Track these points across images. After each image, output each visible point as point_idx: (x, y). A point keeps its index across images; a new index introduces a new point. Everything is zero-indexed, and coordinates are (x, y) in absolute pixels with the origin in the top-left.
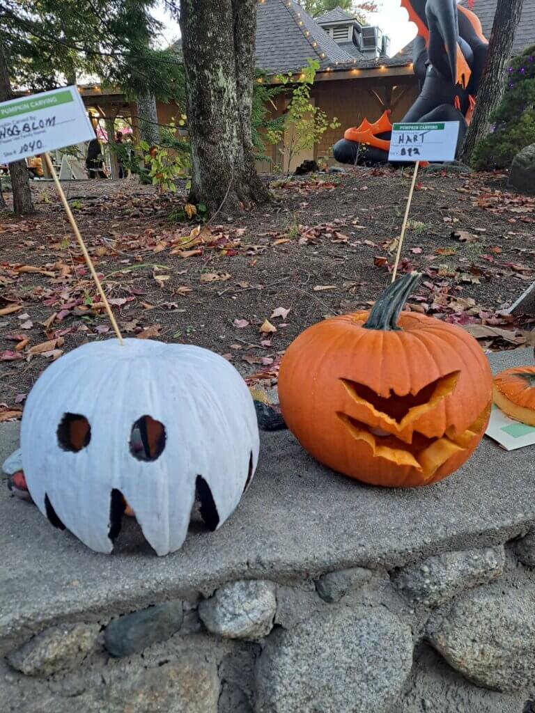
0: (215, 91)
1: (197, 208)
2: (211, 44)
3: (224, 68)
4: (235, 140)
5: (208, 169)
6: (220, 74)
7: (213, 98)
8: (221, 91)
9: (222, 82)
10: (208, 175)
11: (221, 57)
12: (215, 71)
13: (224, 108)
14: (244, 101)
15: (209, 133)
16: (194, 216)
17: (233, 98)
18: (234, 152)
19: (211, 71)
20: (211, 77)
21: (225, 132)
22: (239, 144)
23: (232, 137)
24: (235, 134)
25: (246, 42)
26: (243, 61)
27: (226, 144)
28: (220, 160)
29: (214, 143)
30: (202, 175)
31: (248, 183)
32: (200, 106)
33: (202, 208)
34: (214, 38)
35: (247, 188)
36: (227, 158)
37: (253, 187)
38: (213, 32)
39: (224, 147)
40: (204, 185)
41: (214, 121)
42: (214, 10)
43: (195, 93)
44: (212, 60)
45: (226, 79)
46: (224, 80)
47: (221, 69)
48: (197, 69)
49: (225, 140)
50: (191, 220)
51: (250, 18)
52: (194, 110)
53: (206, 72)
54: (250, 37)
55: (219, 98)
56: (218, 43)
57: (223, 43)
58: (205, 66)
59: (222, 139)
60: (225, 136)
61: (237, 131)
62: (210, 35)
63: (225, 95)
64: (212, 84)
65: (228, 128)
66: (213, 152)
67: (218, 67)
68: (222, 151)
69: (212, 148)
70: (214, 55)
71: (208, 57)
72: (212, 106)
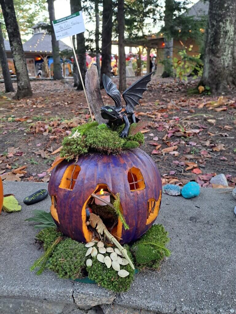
0: (224, 32)
1: (205, 88)
2: (226, 10)
4: (229, 56)
5: (213, 70)
8: (226, 32)
9: (228, 28)
10: (213, 72)
11: (229, 16)
12: (225, 23)
13: (227, 40)
15: (217, 52)
16: (203, 92)
17: (232, 35)
18: (228, 61)
19: (223, 23)
20: (223, 26)
21: (225, 52)
22: (231, 57)
23: (228, 54)
27: (224, 57)
28: (220, 65)
29: (219, 57)
30: (209, 73)
31: (232, 76)
32: (214, 40)
33: (208, 88)
34: (228, 7)
35: (231, 79)
36: (224, 65)
38: (228, 4)
39: (223, 59)
40: (210, 77)
41: (221, 47)
43: (213, 34)
44: (224, 17)
45: (230, 26)
46: (229, 26)
47: (229, 22)
48: (216, 23)
49: (224, 55)
50: (201, 94)
52: (210, 42)
53: (221, 24)
55: (225, 35)
56: (229, 9)
57: (232, 9)
58: (221, 21)
59: (223, 55)
60: (225, 54)
61: (231, 51)
62: (226, 5)
63: (228, 34)
64: (223, 29)
65: (227, 50)
66: (218, 62)
67: (227, 20)
68: (222, 61)
69: (217, 59)
70: (226, 15)
71: (223, 16)
72: (221, 40)
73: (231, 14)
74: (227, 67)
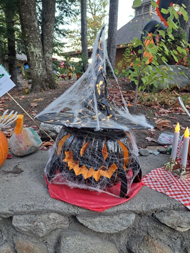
0: (30, 53)
2: (28, 38)
3: (33, 45)
4: (41, 68)
6: (32, 47)
7: (30, 55)
8: (32, 53)
9: (33, 50)
11: (31, 42)
13: (34, 58)
14: (47, 55)
15: (31, 66)
17: (39, 55)
18: (41, 72)
19: (29, 47)
20: (29, 48)
21: (35, 66)
22: (43, 69)
23: (39, 67)
24: (41, 66)
25: (46, 36)
26: (46, 43)
27: (37, 70)
29: (32, 69)
31: (48, 82)
34: (28, 37)
35: (48, 84)
36: (37, 74)
37: (50, 84)
39: (35, 71)
41: (32, 62)
42: (27, 28)
45: (35, 49)
47: (32, 46)
49: (36, 68)
51: (48, 28)
53: (27, 47)
54: (48, 35)
55: (32, 55)
56: (30, 38)
57: (32, 37)
58: (27, 45)
59: (35, 68)
60: (36, 67)
61: (42, 65)
62: (27, 35)
63: (35, 54)
64: (29, 50)
65: (37, 65)
66: (32, 72)
67: (31, 45)
68: (35, 72)
69: (32, 71)
70: (29, 41)
71: (27, 42)
72: (30, 57)
73: (32, 41)
74: (41, 76)
